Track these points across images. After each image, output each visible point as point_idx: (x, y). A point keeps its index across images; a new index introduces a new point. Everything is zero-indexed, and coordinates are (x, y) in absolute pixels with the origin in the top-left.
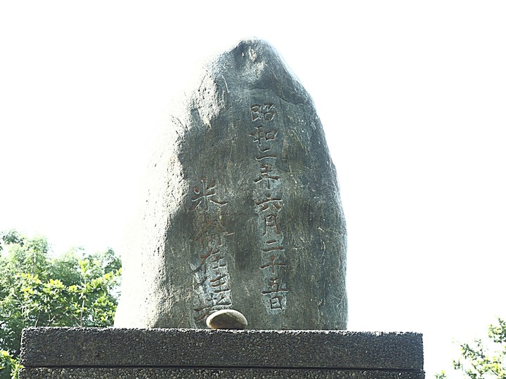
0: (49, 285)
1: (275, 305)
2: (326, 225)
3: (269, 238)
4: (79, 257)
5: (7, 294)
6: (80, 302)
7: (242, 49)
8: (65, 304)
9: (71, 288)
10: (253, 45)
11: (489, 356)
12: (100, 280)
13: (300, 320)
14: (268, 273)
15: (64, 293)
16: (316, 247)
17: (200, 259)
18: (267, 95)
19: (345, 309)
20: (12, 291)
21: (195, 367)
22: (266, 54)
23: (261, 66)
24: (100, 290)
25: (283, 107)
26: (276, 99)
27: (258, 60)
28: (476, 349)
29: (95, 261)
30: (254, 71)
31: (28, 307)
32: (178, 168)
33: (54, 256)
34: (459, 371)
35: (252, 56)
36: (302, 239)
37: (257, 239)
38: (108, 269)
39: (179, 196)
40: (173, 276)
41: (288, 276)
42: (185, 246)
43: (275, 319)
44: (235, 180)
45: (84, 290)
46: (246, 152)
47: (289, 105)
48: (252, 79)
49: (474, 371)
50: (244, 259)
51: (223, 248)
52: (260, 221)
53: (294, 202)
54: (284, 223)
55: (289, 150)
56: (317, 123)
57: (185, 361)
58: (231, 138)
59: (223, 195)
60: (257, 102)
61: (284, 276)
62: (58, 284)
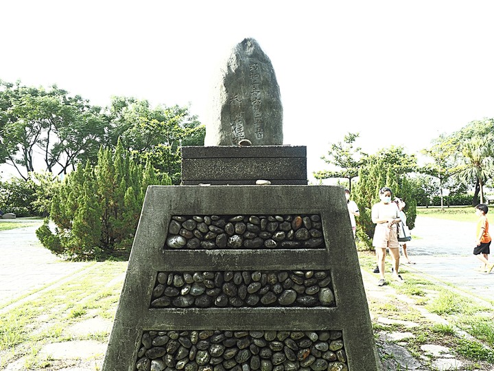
0: (152, 122)
1: (259, 137)
2: (276, 109)
3: (257, 113)
4: (163, 108)
5: (134, 126)
6: (166, 129)
7: (245, 41)
8: (160, 130)
9: (162, 123)
10: (249, 40)
11: (344, 149)
12: (174, 119)
13: (268, 142)
14: (257, 126)
15: (159, 125)
16: (273, 116)
17: (233, 121)
18: (255, 60)
19: (282, 138)
20: (135, 124)
21: (236, 158)
22: (254, 44)
23: (252, 49)
24: (174, 124)
25: (261, 65)
26: (258, 62)
27: (251, 46)
28: (339, 146)
29: (171, 110)
30: (250, 51)
31: (143, 132)
32: (224, 89)
33: (152, 109)
34: (331, 155)
35: (249, 45)
36: (268, 113)
37: (252, 114)
38: (176, 114)
39: (225, 99)
40: (224, 128)
41: (264, 126)
42: (228, 117)
43: (259, 141)
44: (244, 93)
45: (168, 124)
46: (248, 82)
47: (263, 64)
48: (249, 54)
49: (337, 156)
50: (248, 121)
51: (241, 117)
52: (253, 108)
53: (265, 101)
54: (261, 109)
55: (263, 81)
56: (273, 70)
57: (233, 156)
58: (242, 77)
59: (240, 99)
60: (251, 63)
61: (262, 127)
62: (156, 121)
